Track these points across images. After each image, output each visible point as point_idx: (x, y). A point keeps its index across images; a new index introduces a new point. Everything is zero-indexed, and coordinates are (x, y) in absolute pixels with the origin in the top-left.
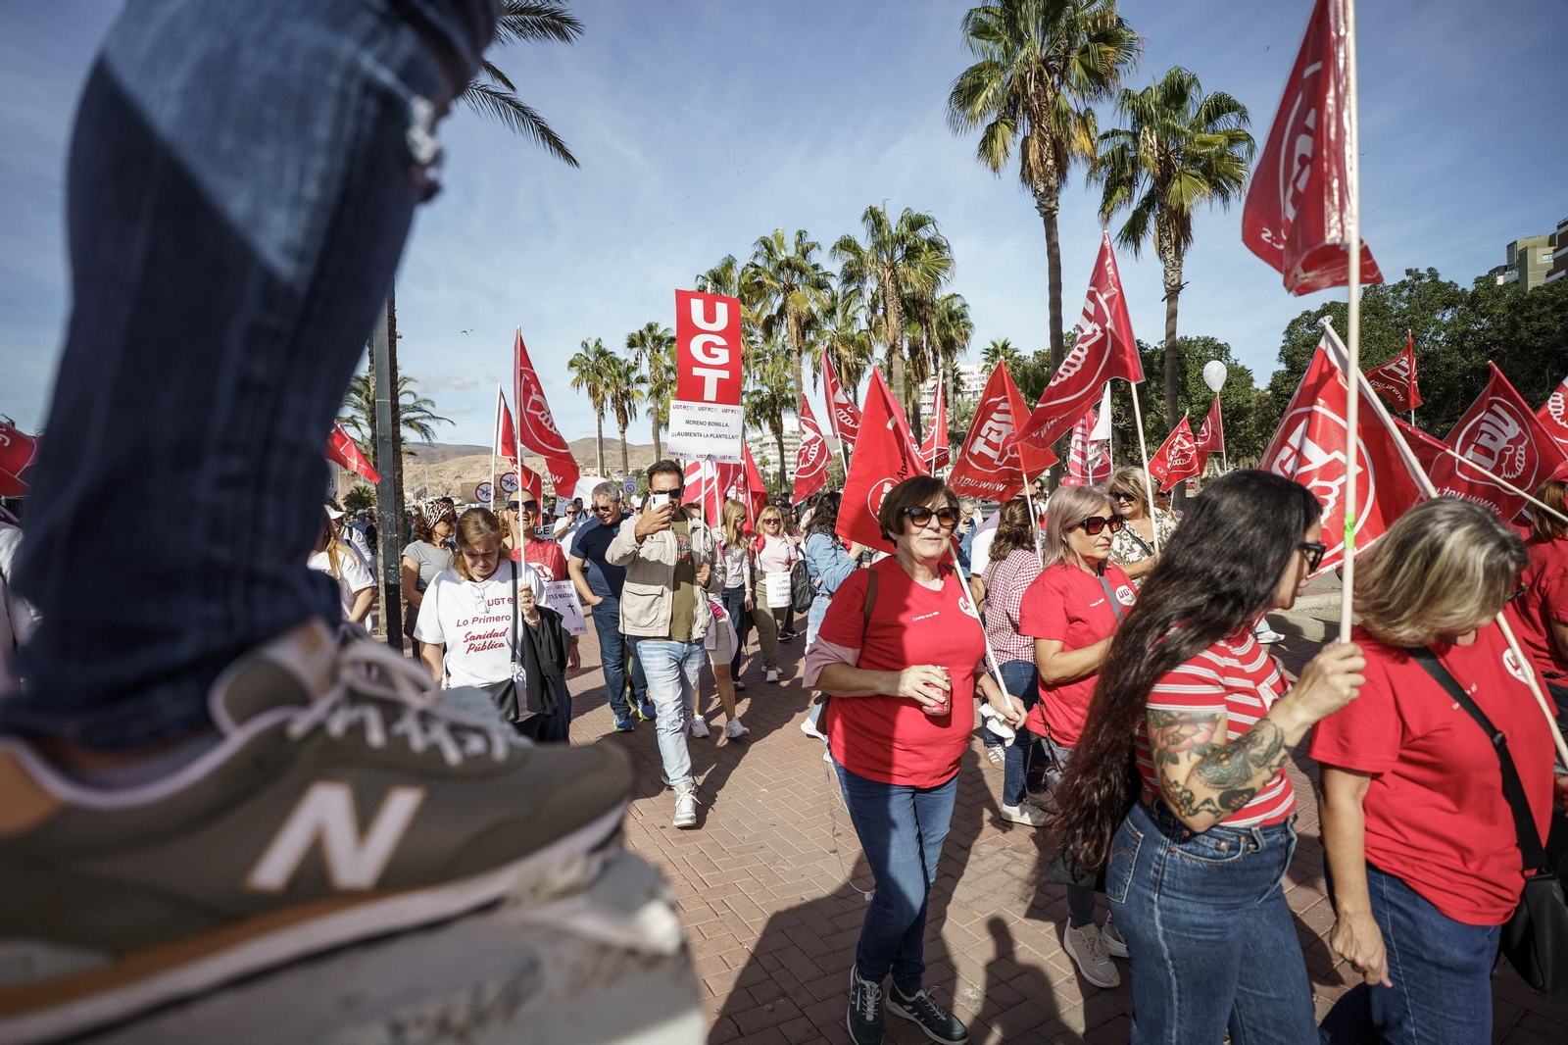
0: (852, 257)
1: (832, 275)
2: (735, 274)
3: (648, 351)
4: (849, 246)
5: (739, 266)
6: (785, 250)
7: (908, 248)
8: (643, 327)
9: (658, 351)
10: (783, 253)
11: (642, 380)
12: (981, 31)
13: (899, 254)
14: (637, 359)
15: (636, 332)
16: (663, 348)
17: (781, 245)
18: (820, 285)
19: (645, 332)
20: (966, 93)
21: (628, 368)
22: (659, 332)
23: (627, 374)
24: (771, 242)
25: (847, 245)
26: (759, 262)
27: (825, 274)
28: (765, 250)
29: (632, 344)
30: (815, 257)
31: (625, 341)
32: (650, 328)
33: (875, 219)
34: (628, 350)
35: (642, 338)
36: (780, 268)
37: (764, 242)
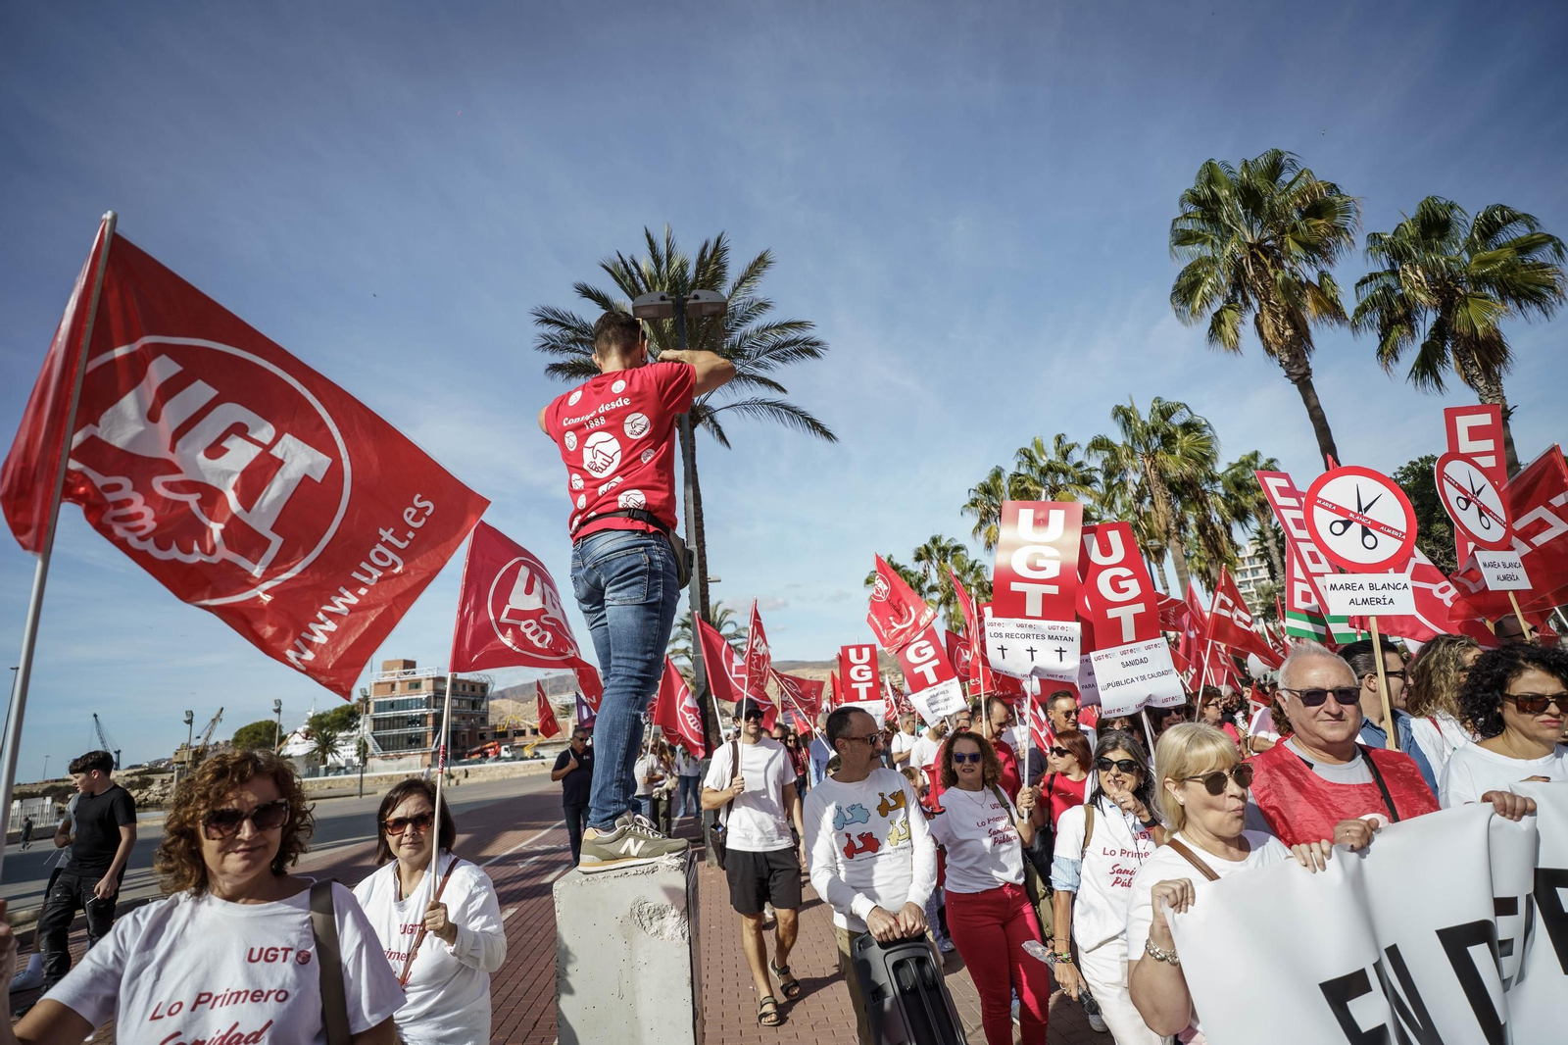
0: (1107, 455)
1: (1097, 470)
2: (1004, 483)
3: (935, 562)
4: (1102, 445)
5: (1007, 475)
6: (1046, 455)
7: (1163, 437)
8: (927, 541)
9: (945, 561)
10: (1044, 458)
11: (932, 589)
12: (1184, 238)
13: (1156, 441)
14: (925, 571)
15: (921, 546)
16: (949, 558)
17: (1042, 451)
18: (1086, 481)
19: (930, 546)
20: (1186, 291)
21: (919, 580)
22: (943, 543)
23: (918, 586)
24: (1030, 452)
25: (1099, 444)
26: (1023, 471)
27: (1090, 470)
28: (1026, 459)
29: (919, 558)
30: (1077, 456)
31: (913, 556)
32: (934, 541)
33: (1124, 416)
34: (916, 564)
35: (928, 550)
36: (1043, 473)
37: (1024, 452)
